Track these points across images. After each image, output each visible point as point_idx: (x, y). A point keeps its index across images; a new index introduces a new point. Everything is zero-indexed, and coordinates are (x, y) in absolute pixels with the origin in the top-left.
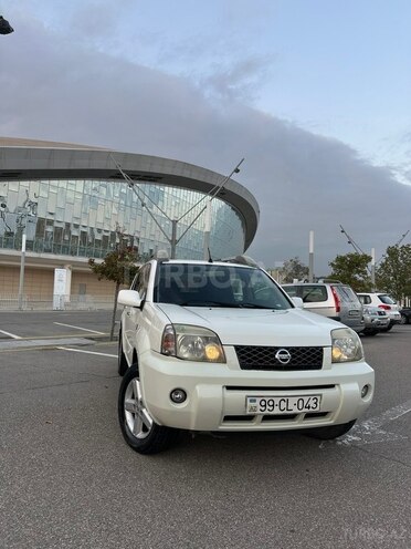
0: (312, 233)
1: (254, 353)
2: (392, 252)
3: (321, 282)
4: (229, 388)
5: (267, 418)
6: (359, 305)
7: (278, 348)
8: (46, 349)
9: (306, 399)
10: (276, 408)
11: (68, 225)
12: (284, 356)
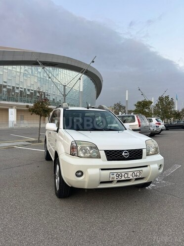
0: (127, 91)
1: (113, 153)
2: (161, 99)
3: (132, 114)
4: (102, 169)
5: (119, 181)
6: (148, 123)
7: (123, 151)
8: (9, 148)
9: (136, 172)
10: (123, 177)
11: (13, 87)
12: (126, 154)
